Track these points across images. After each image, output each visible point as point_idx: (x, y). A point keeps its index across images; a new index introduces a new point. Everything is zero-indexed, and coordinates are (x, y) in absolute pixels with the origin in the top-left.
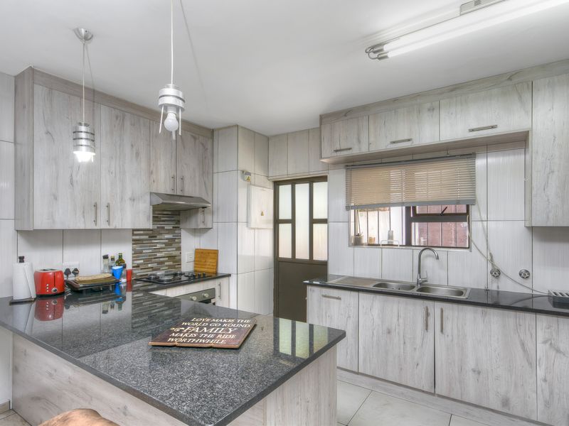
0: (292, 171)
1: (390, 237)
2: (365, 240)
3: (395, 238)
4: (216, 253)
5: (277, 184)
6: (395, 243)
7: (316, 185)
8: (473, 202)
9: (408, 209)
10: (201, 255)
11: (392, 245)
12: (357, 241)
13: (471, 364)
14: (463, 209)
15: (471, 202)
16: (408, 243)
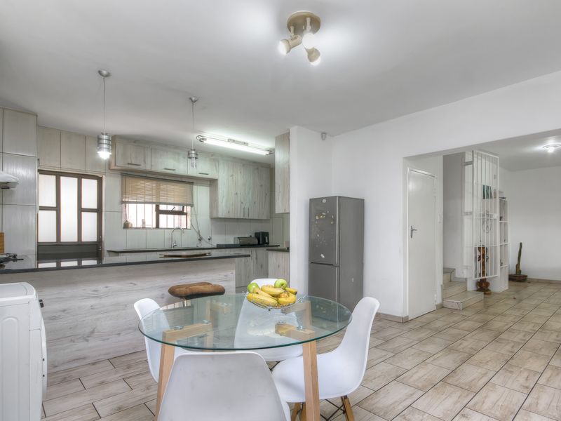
0: (61, 166)
3: (146, 224)
4: (2, 236)
6: (146, 227)
7: (85, 181)
15: (192, 206)
16: (157, 226)
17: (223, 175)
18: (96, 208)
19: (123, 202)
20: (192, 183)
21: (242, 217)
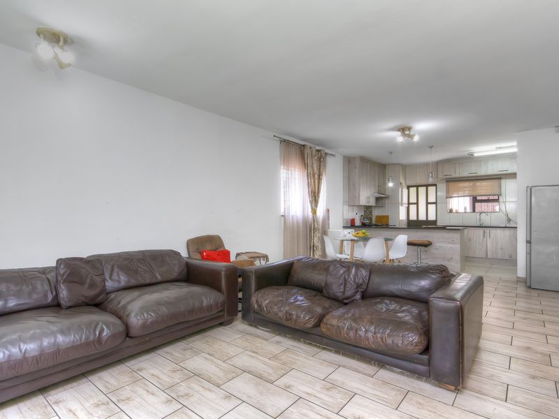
0: (419, 182)
1: (465, 209)
2: (454, 211)
3: (467, 210)
4: (388, 216)
5: (408, 187)
6: (467, 212)
7: (429, 188)
8: (501, 195)
9: (473, 198)
10: (379, 218)
12: (451, 211)
13: (500, 246)
14: (496, 197)
16: (474, 211)
18: (435, 202)
19: (447, 198)
20: (500, 178)
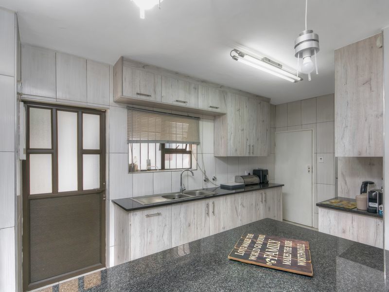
3: (152, 165)
6: (152, 168)
11: (151, 170)
15: (198, 144)
16: (163, 167)
17: (231, 109)
18: (98, 148)
19: (129, 142)
20: (198, 118)
21: (247, 155)
